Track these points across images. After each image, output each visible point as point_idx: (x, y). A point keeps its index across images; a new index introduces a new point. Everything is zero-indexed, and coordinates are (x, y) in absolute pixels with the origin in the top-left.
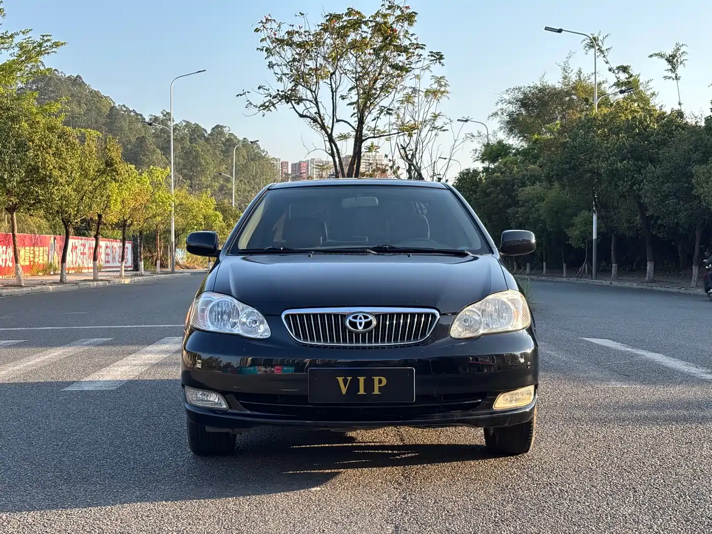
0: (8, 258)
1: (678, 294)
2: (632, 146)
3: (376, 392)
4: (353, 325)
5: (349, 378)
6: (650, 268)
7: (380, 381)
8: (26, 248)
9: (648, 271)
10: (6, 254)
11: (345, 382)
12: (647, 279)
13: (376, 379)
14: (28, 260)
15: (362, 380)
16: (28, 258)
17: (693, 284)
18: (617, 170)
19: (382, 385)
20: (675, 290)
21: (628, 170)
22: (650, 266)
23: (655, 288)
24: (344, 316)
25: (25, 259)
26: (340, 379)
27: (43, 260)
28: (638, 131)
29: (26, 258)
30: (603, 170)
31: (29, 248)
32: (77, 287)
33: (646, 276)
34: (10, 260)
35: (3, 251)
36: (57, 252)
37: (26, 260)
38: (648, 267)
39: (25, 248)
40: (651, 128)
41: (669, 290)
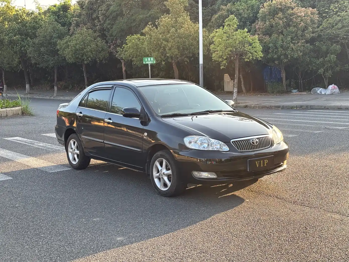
1: (50, 100)
2: (18, 28)
3: (265, 165)
4: (253, 143)
5: (259, 162)
6: (28, 87)
7: (266, 161)
9: (27, 89)
12: (26, 92)
13: (265, 160)
15: (262, 161)
17: (55, 95)
18: (13, 40)
20: (48, 98)
21: (19, 40)
22: (27, 86)
23: (34, 97)
24: (249, 140)
26: (257, 162)
28: (20, 21)
30: (6, 40)
33: (26, 91)
38: (27, 87)
40: (26, 19)
41: (45, 98)
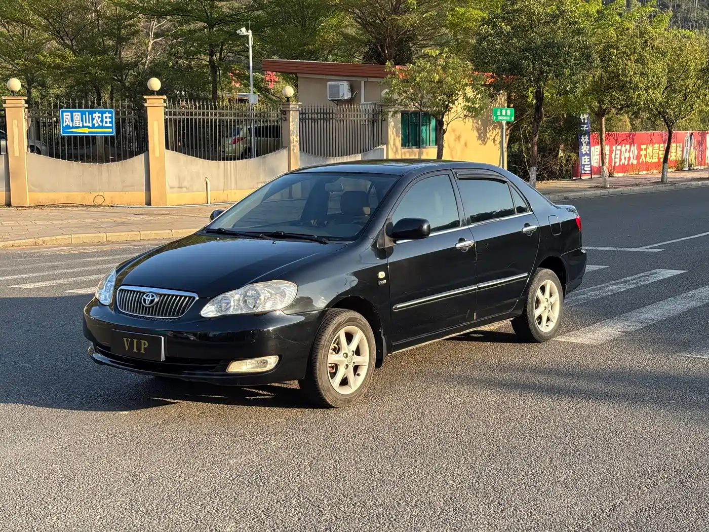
0: (632, 156)
3: (142, 351)
5: (129, 339)
7: (145, 345)
8: (655, 146)
10: (629, 152)
11: (127, 341)
13: (143, 342)
14: (657, 157)
15: (135, 341)
16: (657, 155)
19: (146, 347)
25: (652, 157)
26: (125, 339)
27: (676, 156)
29: (654, 155)
31: (658, 145)
32: (673, 187)
34: (634, 158)
35: (626, 150)
36: (694, 148)
37: (654, 158)
39: (653, 146)
